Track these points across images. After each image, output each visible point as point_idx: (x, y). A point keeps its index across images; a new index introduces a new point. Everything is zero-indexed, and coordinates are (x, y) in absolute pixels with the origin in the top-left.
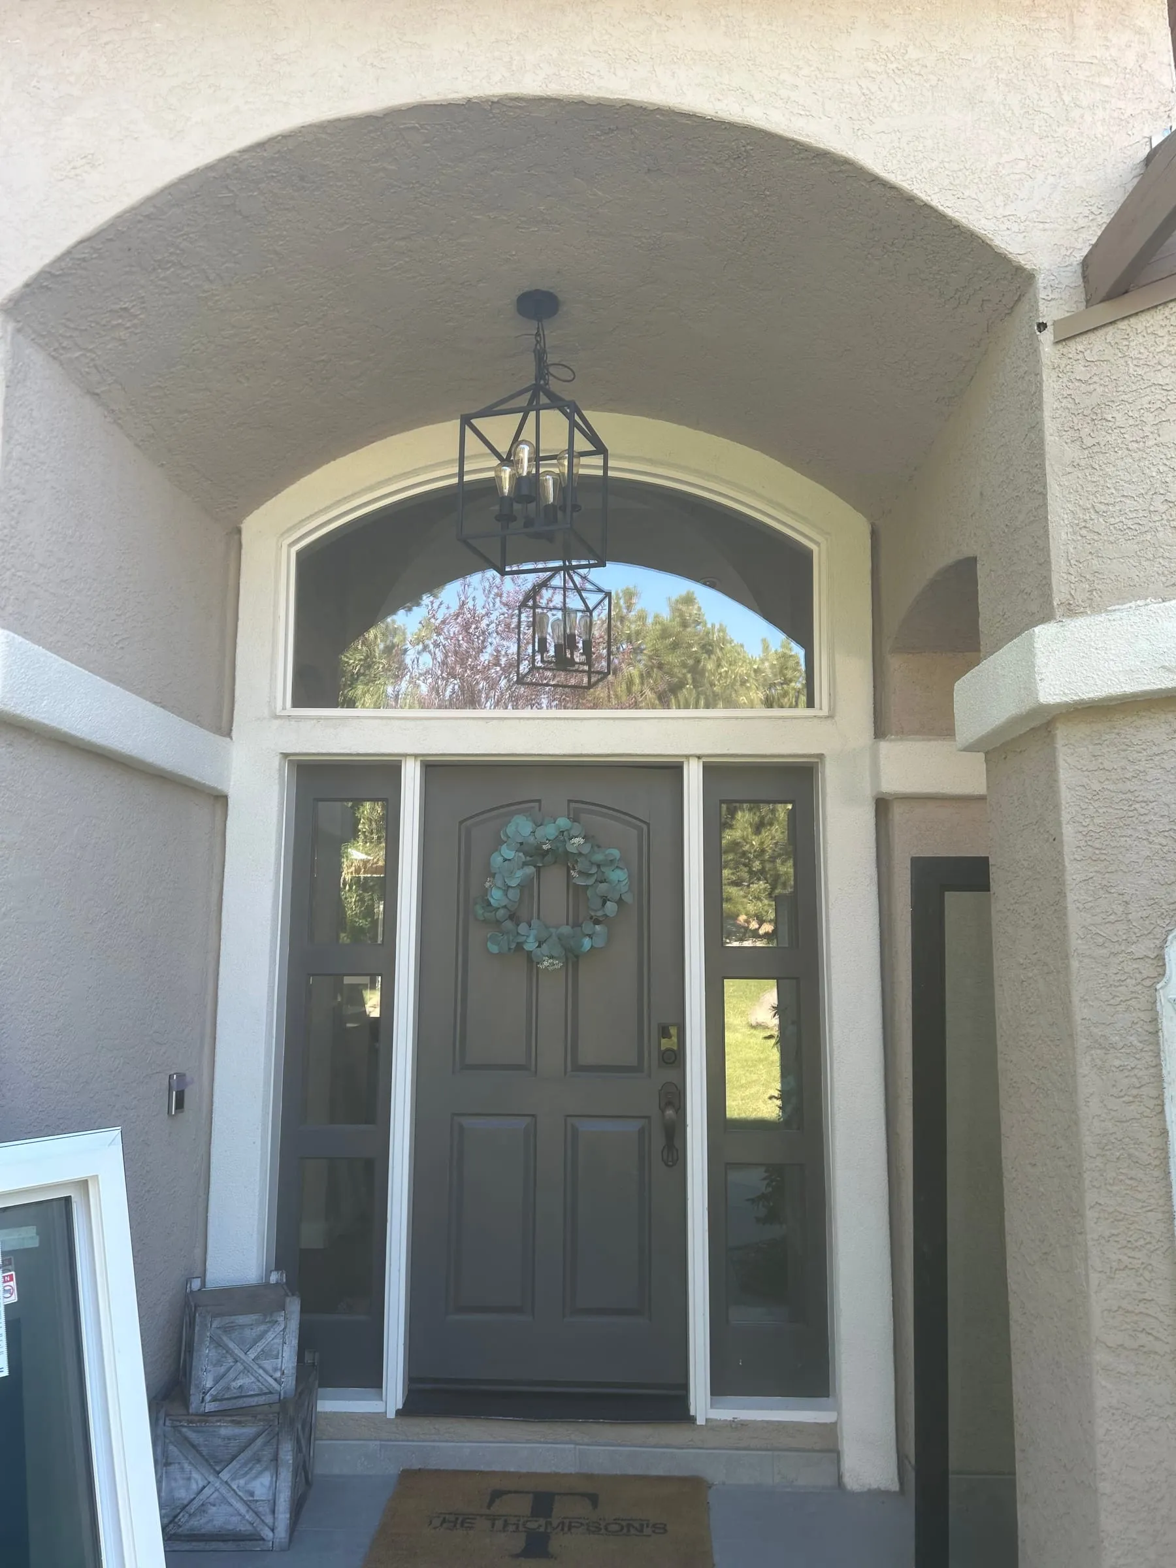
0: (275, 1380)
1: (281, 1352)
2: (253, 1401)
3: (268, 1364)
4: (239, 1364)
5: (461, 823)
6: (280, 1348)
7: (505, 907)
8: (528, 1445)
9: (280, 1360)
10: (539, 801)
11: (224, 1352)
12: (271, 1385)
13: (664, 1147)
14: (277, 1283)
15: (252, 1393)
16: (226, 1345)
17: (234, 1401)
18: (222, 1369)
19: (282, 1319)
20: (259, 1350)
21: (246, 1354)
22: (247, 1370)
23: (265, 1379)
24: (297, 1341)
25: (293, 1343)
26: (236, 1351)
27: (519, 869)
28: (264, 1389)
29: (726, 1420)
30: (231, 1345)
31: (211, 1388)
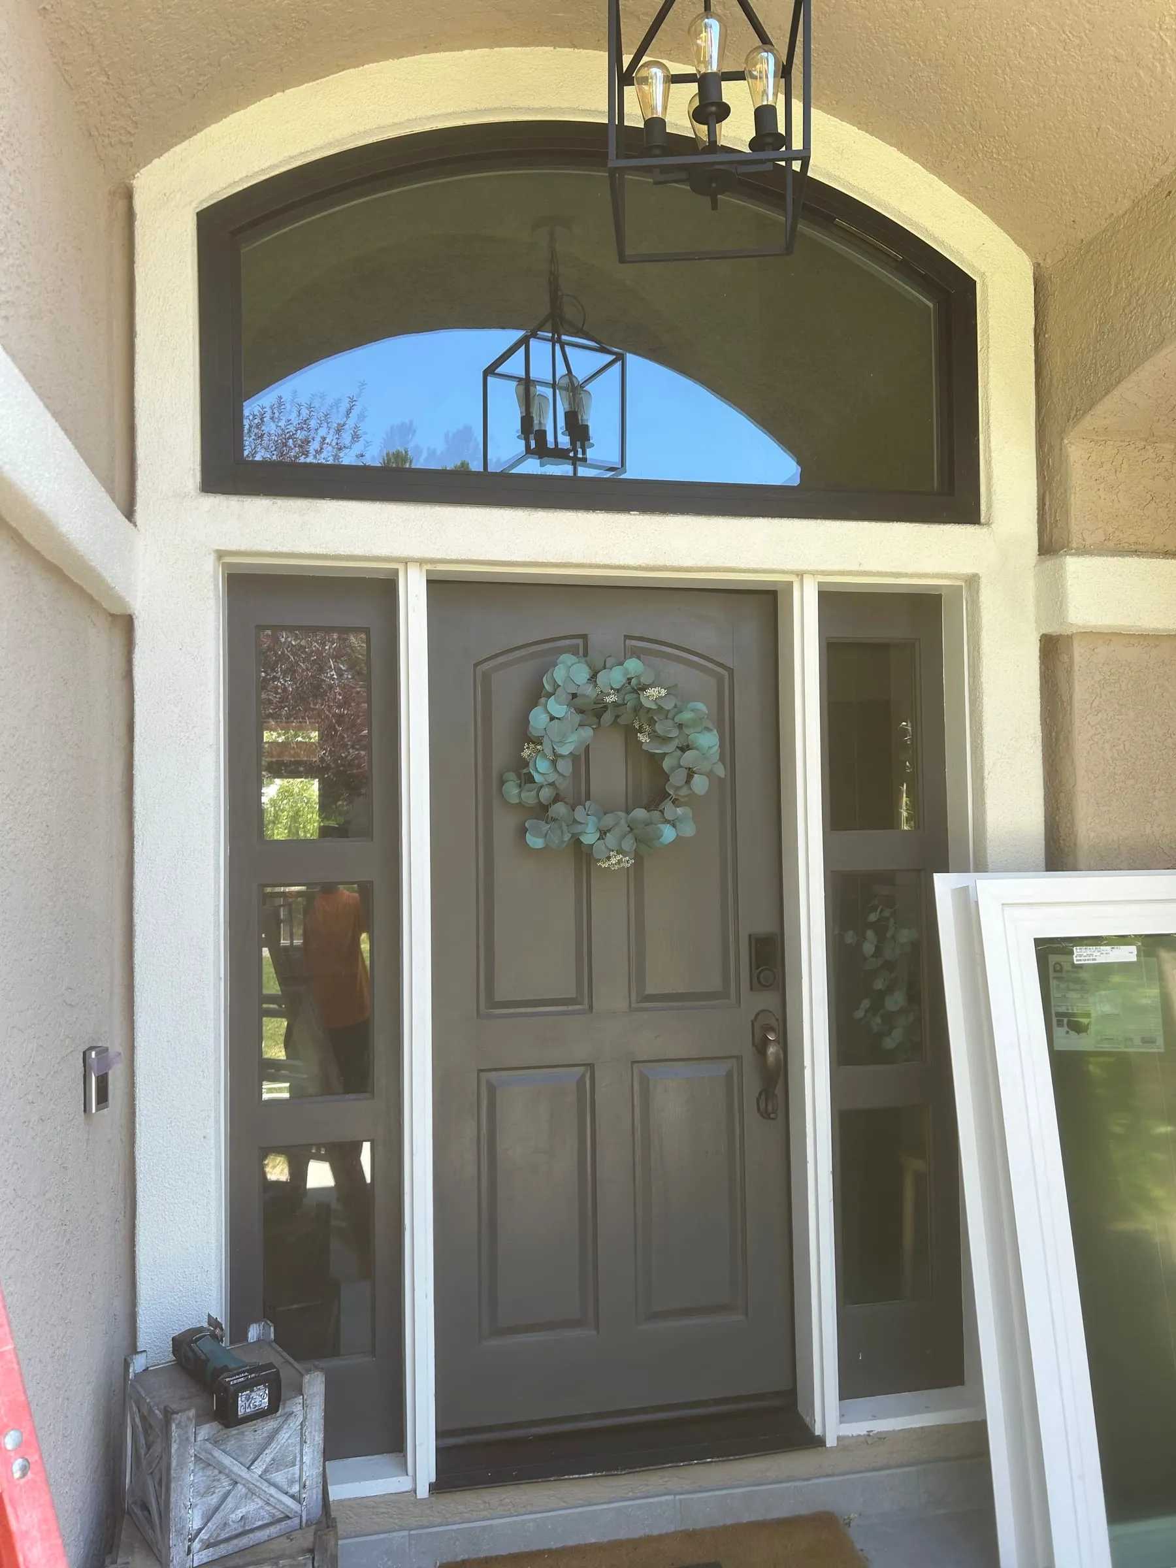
0: (293, 1497)
1: (298, 1455)
2: (262, 1535)
3: (279, 1477)
4: (240, 1487)
5: (476, 665)
6: (297, 1451)
7: (552, 784)
8: (612, 1505)
9: (298, 1467)
10: (584, 637)
11: (216, 1472)
12: (288, 1507)
13: (760, 1095)
14: (259, 1340)
15: (260, 1523)
16: (220, 1463)
17: (235, 1542)
18: (214, 1499)
19: (300, 1407)
20: (268, 1460)
21: (248, 1468)
22: (252, 1492)
23: (279, 1500)
24: (322, 1436)
25: (317, 1438)
26: (235, 1469)
27: (572, 732)
28: (277, 1513)
29: (859, 1435)
30: (227, 1461)
31: (200, 1530)
